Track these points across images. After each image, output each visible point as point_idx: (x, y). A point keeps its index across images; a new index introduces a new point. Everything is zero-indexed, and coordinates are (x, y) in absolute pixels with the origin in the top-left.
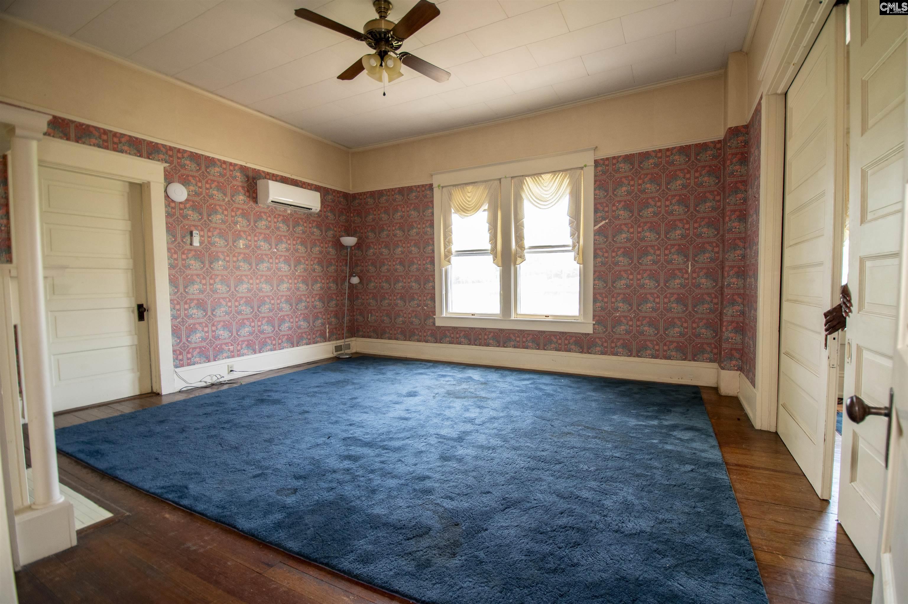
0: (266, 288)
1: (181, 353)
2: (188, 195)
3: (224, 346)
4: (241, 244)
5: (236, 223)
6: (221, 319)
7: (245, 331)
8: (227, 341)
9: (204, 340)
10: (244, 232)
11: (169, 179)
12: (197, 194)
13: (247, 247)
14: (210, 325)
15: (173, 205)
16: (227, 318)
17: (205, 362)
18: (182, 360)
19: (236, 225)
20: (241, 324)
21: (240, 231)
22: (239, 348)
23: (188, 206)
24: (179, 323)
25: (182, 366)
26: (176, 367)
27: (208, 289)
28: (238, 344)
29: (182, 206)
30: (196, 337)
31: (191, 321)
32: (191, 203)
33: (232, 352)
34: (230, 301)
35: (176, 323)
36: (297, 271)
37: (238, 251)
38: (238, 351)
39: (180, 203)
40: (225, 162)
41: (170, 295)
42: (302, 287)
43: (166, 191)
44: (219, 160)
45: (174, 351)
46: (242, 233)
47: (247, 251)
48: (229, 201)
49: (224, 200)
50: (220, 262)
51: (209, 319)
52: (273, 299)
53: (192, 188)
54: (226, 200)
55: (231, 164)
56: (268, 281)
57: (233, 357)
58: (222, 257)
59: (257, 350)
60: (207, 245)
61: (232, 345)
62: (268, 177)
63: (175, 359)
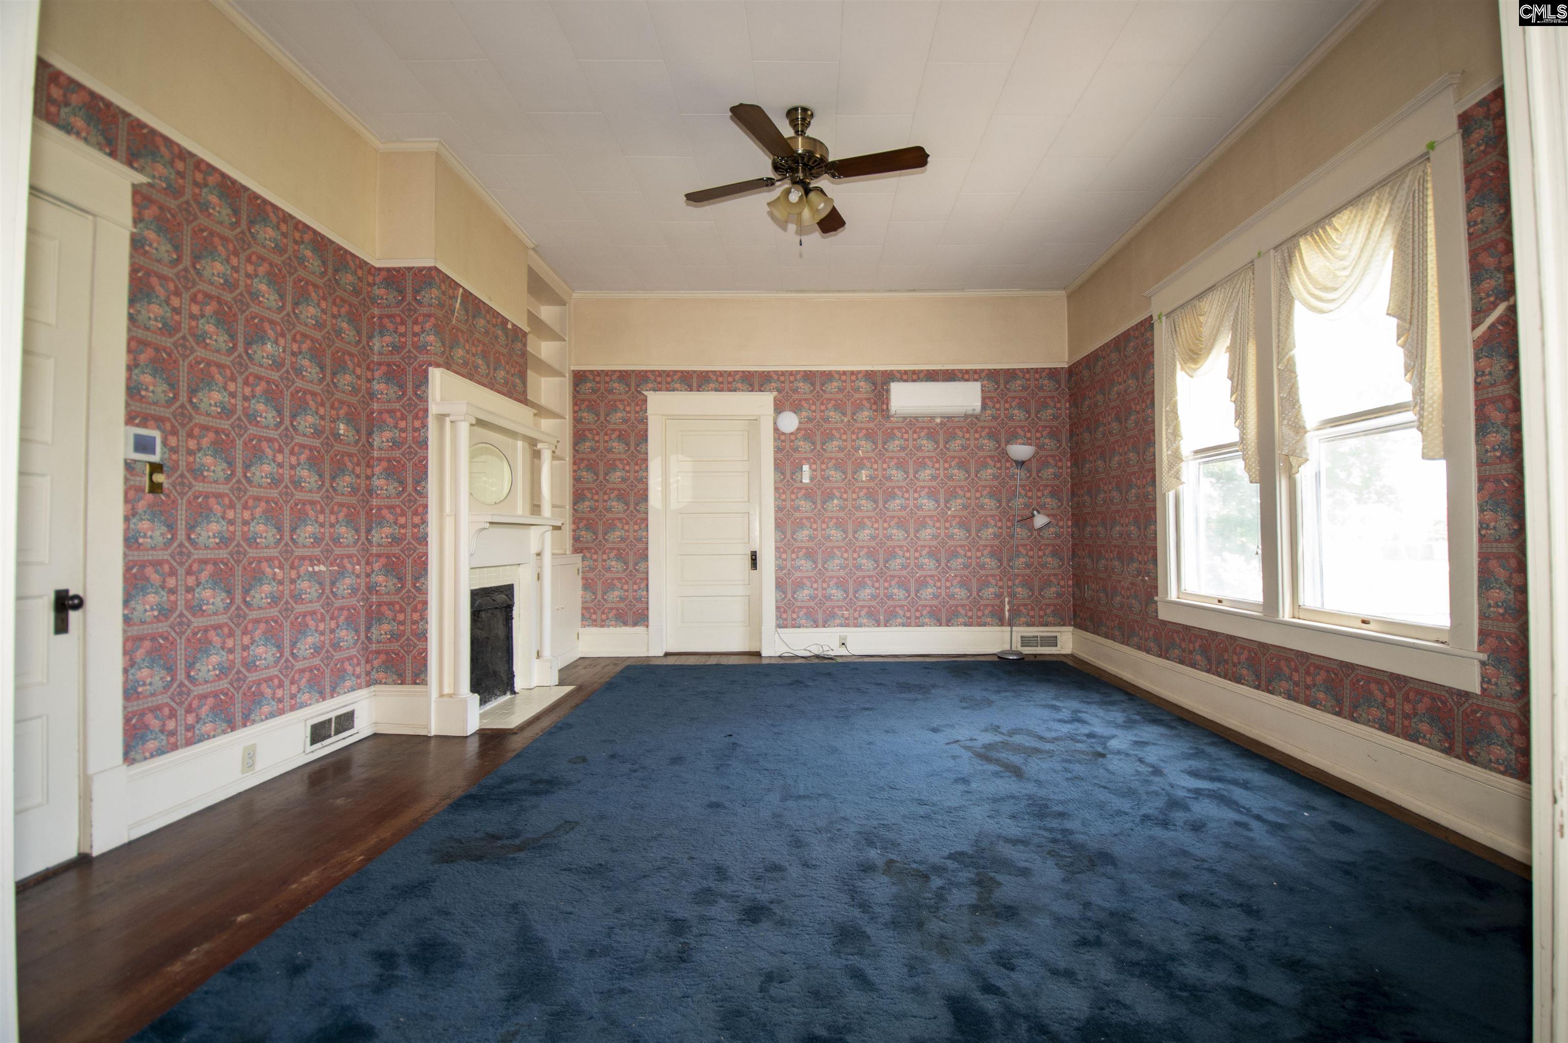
0: (898, 534)
1: (785, 612)
2: (800, 423)
3: (836, 610)
4: (864, 476)
5: (857, 450)
6: (834, 574)
7: (866, 593)
8: (840, 604)
9: (812, 598)
10: (869, 458)
11: (779, 408)
12: (810, 420)
13: (871, 478)
14: (820, 581)
15: (783, 437)
16: (842, 573)
17: (812, 627)
18: (786, 620)
19: (857, 451)
20: (860, 584)
21: (862, 459)
22: (856, 615)
23: (799, 436)
24: (785, 574)
25: (786, 627)
26: (779, 626)
27: (819, 535)
28: (855, 610)
29: (792, 437)
30: (804, 594)
31: (798, 574)
32: (803, 432)
33: (847, 619)
34: (846, 551)
35: (781, 574)
36: (949, 509)
37: (860, 484)
38: (855, 619)
39: (792, 434)
40: (844, 373)
41: (776, 542)
42: (959, 533)
43: (775, 423)
44: (838, 372)
45: (778, 608)
46: (865, 461)
47: (872, 484)
48: (849, 421)
49: (842, 421)
50: (835, 501)
51: (820, 574)
52: (908, 551)
53: (804, 414)
54: (846, 420)
55: (852, 373)
56: (902, 524)
57: (848, 625)
58: (837, 494)
59: (882, 623)
60: (820, 480)
61: (847, 610)
62: (905, 377)
63: (778, 617)
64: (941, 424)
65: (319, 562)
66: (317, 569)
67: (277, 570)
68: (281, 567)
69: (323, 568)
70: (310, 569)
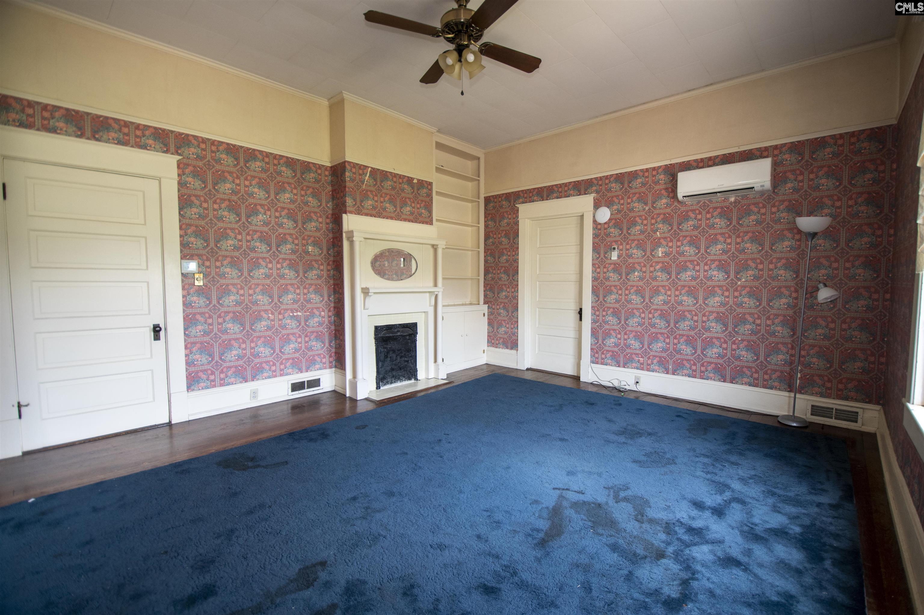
0: (688, 301)
1: (597, 353)
2: (611, 214)
3: (634, 356)
4: (660, 253)
5: (655, 232)
6: (633, 329)
7: (658, 346)
8: (638, 352)
9: (616, 345)
10: (665, 238)
11: (597, 205)
12: (619, 211)
13: (666, 254)
14: (623, 333)
15: (599, 227)
16: (639, 329)
17: (615, 365)
18: (597, 358)
19: (655, 233)
20: (654, 338)
21: (659, 239)
22: (649, 362)
23: (611, 224)
24: (598, 326)
25: (597, 363)
26: (592, 362)
27: (623, 299)
28: (649, 358)
29: (606, 226)
30: (611, 341)
31: (607, 327)
32: (613, 221)
33: (642, 364)
34: (643, 312)
35: (595, 326)
36: (739, 280)
37: (656, 260)
38: (648, 365)
39: (605, 223)
40: (647, 170)
41: (592, 303)
42: (749, 302)
43: (594, 217)
44: (641, 170)
45: (592, 349)
46: (662, 240)
47: (667, 259)
48: (649, 209)
49: (644, 209)
50: (636, 273)
51: (623, 328)
52: (696, 315)
53: (615, 207)
54: (647, 208)
55: (654, 169)
56: (692, 292)
57: (642, 369)
58: (638, 268)
59: (670, 371)
60: (624, 258)
61: (642, 357)
62: (701, 165)
63: (592, 356)
64: (735, 202)
65: (297, 311)
66: (295, 314)
67: (270, 315)
68: (273, 314)
69: (299, 314)
70: (291, 314)
